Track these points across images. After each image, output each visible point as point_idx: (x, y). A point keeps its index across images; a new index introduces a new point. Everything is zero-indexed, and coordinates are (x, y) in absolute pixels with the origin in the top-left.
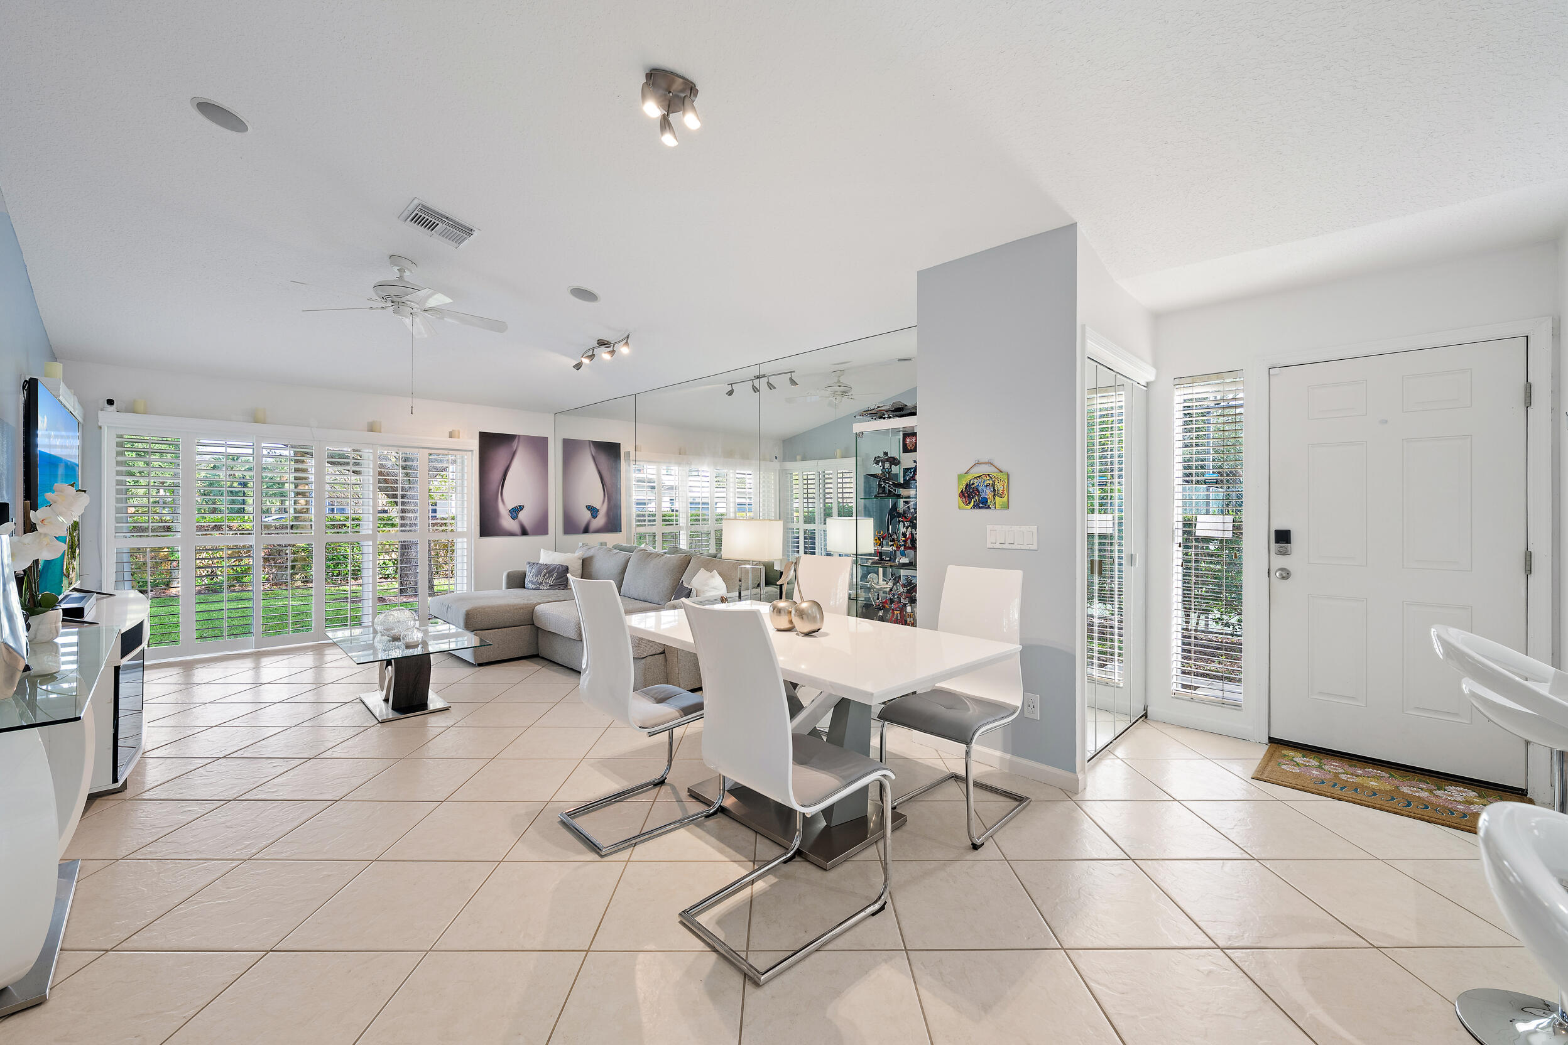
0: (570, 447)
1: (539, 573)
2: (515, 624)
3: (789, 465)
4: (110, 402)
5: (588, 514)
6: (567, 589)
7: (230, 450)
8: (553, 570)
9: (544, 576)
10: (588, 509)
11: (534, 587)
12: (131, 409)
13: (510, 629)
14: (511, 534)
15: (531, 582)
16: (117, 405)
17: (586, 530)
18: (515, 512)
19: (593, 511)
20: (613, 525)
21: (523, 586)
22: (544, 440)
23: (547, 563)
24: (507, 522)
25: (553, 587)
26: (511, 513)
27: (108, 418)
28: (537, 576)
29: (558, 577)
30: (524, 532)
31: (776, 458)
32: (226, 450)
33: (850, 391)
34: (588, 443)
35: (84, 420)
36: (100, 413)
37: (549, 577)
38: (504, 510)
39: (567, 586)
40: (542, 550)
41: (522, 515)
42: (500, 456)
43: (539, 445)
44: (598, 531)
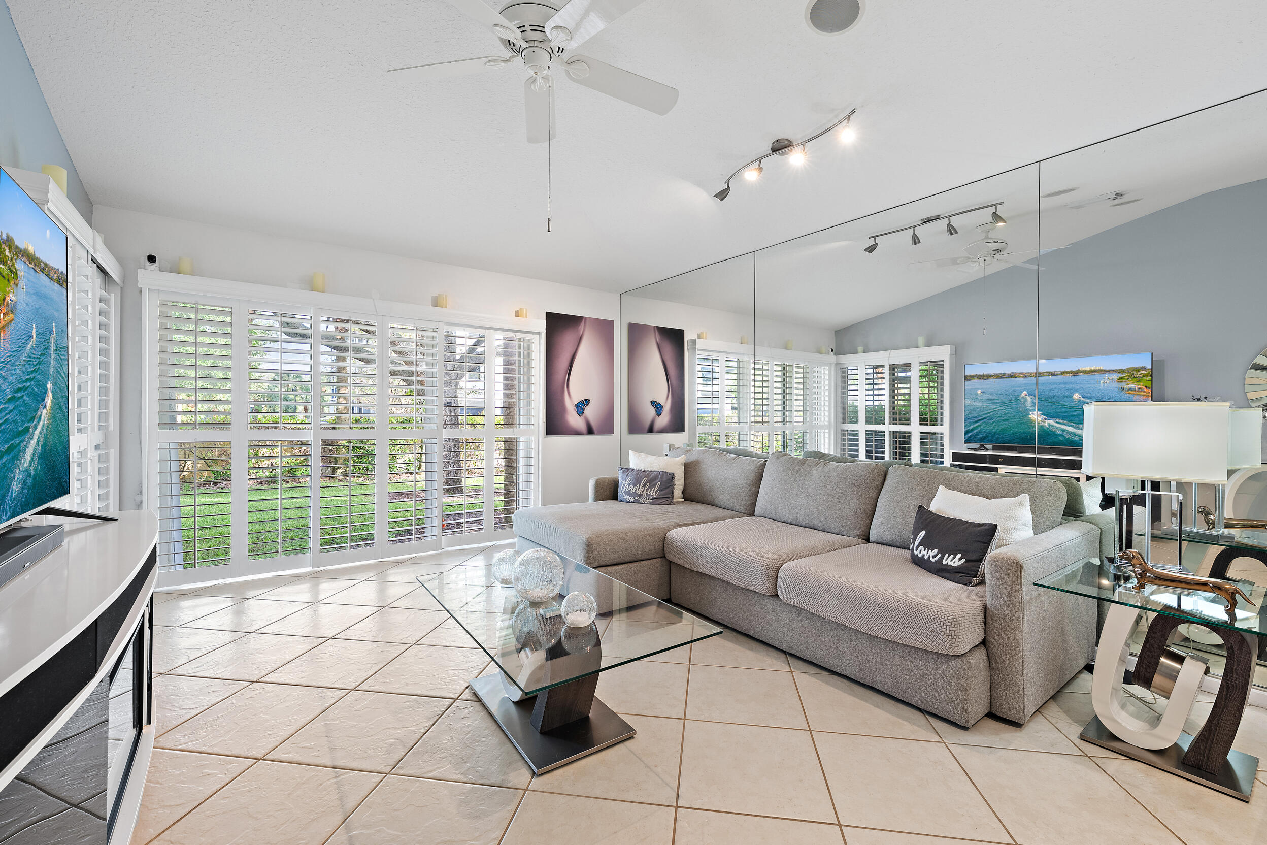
0: (636, 332)
1: (637, 482)
2: (643, 557)
3: (846, 359)
4: (152, 259)
5: (652, 411)
6: (674, 504)
7: (285, 367)
8: (655, 478)
9: (644, 486)
10: (653, 406)
11: (632, 499)
12: (175, 269)
13: (638, 564)
14: (577, 433)
15: (628, 493)
16: (160, 262)
17: (651, 430)
18: (581, 406)
19: (656, 405)
20: (677, 425)
21: (614, 496)
22: (610, 324)
23: (646, 469)
24: (574, 419)
25: (656, 501)
26: (577, 408)
27: (148, 277)
28: (635, 485)
29: (661, 488)
30: (590, 431)
31: (832, 351)
32: (281, 367)
33: (1004, 249)
34: (653, 329)
35: (123, 282)
36: (140, 272)
37: (650, 487)
38: (570, 405)
39: (672, 499)
40: (630, 452)
41: (588, 411)
42: (567, 340)
43: (605, 328)
44: (662, 431)
